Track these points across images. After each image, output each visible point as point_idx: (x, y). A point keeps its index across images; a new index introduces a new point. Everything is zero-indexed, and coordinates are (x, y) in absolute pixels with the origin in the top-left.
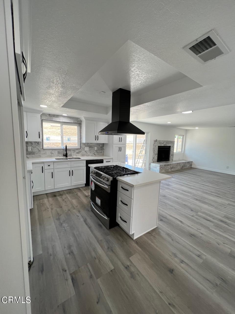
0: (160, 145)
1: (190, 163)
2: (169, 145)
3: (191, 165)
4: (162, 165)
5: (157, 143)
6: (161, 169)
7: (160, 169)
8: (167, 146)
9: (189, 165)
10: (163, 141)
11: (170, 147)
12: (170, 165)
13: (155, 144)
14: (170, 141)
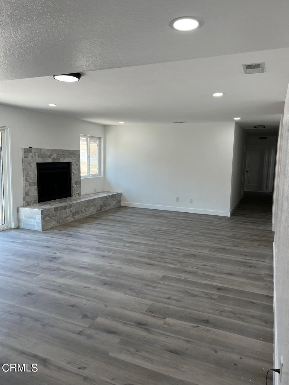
0: (41, 161)
1: (118, 197)
2: (66, 160)
3: (120, 201)
4: (48, 210)
5: (32, 156)
6: (47, 218)
7: (43, 219)
8: (61, 161)
9: (115, 201)
10: (48, 150)
11: (69, 164)
12: (70, 206)
13: (27, 157)
14: (69, 151)
